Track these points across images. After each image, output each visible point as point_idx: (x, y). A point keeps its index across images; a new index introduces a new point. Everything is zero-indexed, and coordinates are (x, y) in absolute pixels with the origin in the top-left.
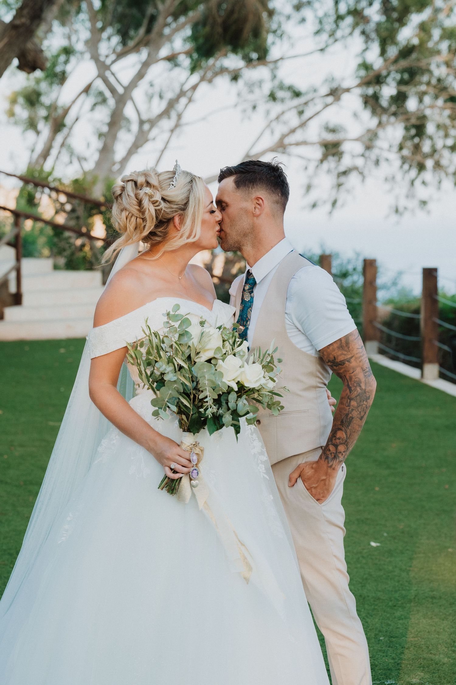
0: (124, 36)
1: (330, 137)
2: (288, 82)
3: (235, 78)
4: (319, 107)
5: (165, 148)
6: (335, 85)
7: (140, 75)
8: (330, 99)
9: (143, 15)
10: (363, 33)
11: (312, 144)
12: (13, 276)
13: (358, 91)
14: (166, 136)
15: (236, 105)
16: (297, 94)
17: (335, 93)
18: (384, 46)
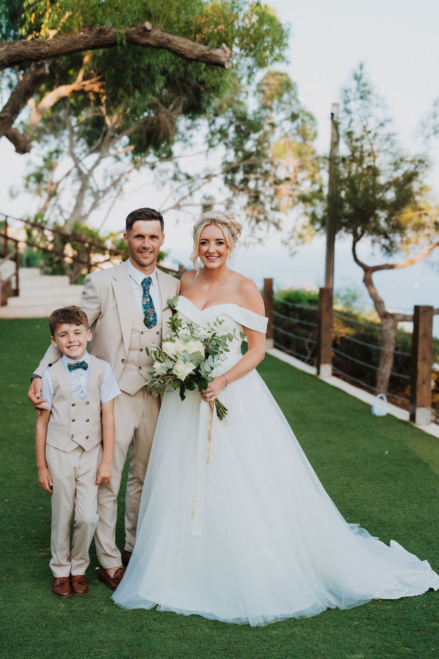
0: (90, 143)
1: (205, 202)
2: (183, 170)
3: (153, 167)
4: (200, 184)
5: (112, 206)
6: (208, 173)
7: (97, 163)
8: (206, 180)
10: (226, 144)
11: (197, 205)
12: (14, 279)
13: (222, 177)
14: (112, 200)
15: (153, 183)
16: (188, 177)
17: (208, 177)
18: (236, 151)
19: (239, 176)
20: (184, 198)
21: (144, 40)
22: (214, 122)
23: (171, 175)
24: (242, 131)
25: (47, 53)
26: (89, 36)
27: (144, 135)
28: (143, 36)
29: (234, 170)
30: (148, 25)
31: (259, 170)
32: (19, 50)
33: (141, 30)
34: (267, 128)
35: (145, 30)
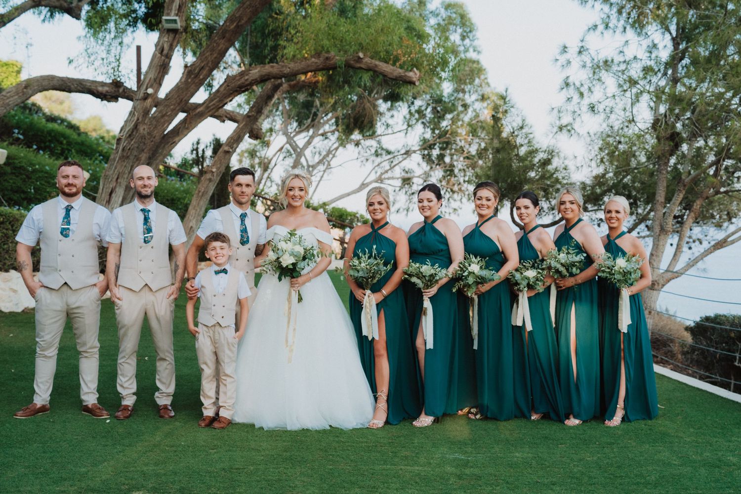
0: (300, 124)
1: (407, 176)
2: (384, 147)
4: (401, 159)
5: (321, 180)
6: (408, 149)
7: (309, 143)
8: (405, 156)
9: (310, 113)
10: (423, 123)
11: (398, 179)
13: (420, 152)
14: (321, 174)
15: (357, 159)
16: (389, 152)
17: (408, 153)
18: (433, 130)
19: (436, 152)
20: (387, 172)
21: (358, 65)
22: (413, 103)
23: (373, 151)
24: (438, 112)
25: (288, 74)
26: (318, 61)
27: (352, 120)
28: (357, 62)
29: (431, 147)
30: (361, 55)
31: (454, 146)
32: (267, 71)
33: (356, 58)
34: (460, 108)
35: (359, 58)
